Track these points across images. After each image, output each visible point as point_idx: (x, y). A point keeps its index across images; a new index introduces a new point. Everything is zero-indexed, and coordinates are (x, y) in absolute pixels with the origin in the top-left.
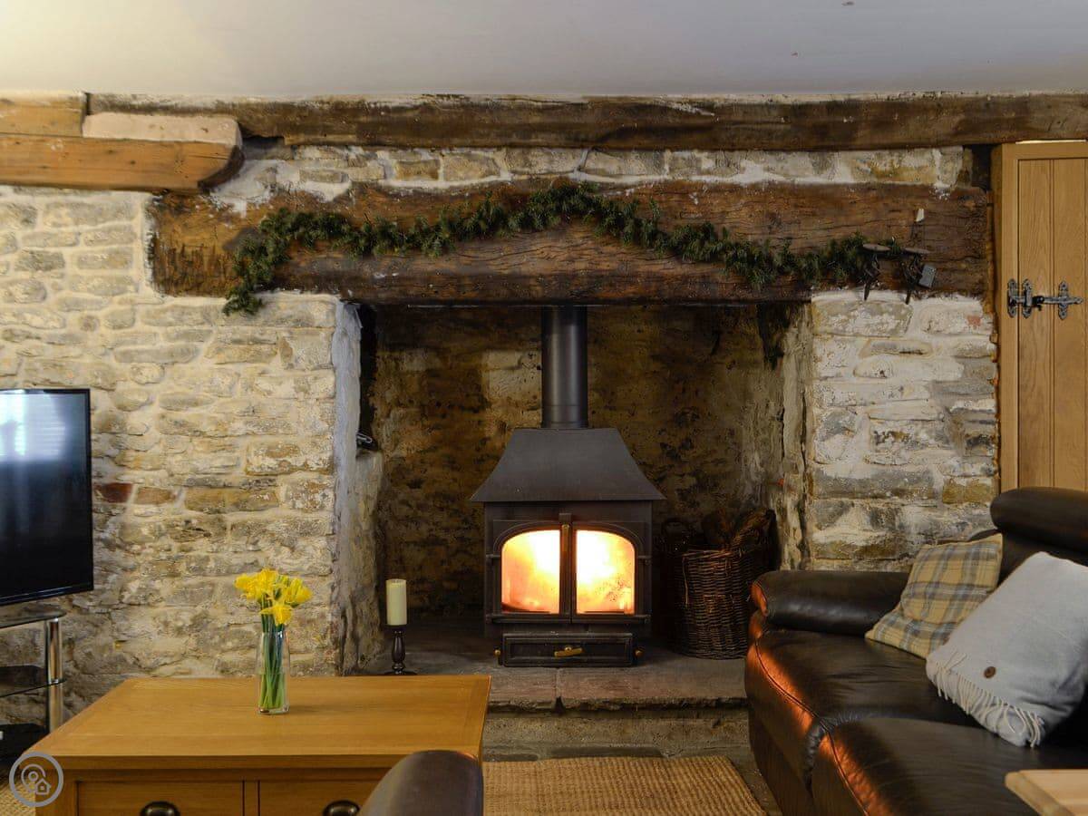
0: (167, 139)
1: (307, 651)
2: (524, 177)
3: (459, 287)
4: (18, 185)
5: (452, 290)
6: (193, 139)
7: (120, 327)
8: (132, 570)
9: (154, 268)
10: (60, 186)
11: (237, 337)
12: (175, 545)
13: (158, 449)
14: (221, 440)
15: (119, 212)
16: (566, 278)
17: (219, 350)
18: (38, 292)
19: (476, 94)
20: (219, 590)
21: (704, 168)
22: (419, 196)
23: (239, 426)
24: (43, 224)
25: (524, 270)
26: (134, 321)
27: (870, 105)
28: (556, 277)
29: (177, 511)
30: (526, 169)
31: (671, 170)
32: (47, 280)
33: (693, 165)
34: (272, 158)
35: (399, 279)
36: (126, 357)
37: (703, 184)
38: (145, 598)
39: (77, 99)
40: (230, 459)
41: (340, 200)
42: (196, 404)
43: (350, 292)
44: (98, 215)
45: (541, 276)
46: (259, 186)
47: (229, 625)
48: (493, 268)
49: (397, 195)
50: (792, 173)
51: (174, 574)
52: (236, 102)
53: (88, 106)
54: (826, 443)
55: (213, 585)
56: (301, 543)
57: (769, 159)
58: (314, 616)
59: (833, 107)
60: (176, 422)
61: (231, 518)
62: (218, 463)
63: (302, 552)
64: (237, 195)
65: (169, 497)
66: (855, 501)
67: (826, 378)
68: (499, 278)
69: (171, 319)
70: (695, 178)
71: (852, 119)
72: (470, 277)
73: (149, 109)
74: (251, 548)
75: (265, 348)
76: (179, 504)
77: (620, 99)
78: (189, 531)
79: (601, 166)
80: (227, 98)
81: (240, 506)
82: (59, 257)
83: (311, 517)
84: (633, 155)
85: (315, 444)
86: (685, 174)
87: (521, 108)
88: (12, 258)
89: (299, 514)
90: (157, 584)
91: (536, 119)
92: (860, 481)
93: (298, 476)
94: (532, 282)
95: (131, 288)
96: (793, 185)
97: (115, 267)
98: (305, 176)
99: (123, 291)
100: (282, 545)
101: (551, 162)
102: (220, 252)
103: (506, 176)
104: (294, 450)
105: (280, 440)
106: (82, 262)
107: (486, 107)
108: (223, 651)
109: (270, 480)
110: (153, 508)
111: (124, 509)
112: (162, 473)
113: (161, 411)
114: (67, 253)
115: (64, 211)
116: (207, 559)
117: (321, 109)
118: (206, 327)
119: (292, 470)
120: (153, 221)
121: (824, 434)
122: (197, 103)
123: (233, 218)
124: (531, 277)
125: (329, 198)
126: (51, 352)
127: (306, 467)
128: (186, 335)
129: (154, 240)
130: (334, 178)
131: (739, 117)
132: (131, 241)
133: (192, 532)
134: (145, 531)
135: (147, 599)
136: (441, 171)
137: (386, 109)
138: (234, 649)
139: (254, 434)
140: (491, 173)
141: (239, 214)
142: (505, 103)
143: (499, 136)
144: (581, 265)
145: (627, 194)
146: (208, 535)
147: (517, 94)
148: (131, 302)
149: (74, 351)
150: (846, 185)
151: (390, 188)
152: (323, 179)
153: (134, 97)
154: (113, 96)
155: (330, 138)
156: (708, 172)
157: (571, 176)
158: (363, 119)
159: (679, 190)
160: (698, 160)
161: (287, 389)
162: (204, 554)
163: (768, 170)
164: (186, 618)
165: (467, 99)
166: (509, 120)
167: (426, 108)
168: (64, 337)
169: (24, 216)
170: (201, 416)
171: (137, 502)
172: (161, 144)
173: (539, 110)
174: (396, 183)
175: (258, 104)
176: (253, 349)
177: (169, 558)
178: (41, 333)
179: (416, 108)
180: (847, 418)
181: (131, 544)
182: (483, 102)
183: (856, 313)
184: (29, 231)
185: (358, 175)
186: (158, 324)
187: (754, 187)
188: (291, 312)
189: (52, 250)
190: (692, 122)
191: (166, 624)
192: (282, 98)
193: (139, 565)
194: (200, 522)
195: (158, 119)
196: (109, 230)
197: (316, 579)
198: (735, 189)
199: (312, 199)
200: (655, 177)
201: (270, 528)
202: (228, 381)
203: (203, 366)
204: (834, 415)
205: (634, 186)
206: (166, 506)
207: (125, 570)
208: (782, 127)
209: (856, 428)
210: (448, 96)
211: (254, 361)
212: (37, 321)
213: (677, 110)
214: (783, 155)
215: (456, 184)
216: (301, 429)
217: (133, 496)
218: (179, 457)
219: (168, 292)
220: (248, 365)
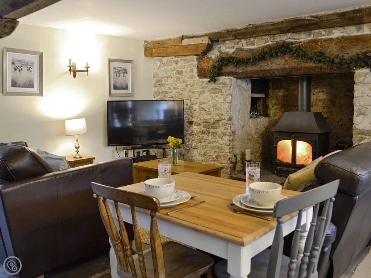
0: (196, 43)
1: (225, 163)
2: (275, 42)
3: (258, 74)
4: (175, 56)
5: (257, 74)
6: (200, 43)
7: (192, 86)
8: (194, 141)
9: (198, 72)
10: (182, 56)
11: (212, 88)
12: (201, 136)
13: (198, 114)
14: (209, 112)
15: (192, 60)
16: (283, 70)
17: (209, 91)
18: (179, 79)
19: (257, 23)
20: (209, 147)
21: (322, 34)
22: (250, 50)
23: (212, 109)
24: (179, 65)
25: (273, 68)
26: (194, 85)
28: (281, 69)
29: (201, 128)
31: (313, 36)
32: (180, 76)
33: (320, 34)
34: (220, 44)
35: (245, 72)
36: (193, 93)
37: (321, 39)
38: (196, 147)
39: (181, 37)
40: (211, 117)
41: (233, 53)
42: (205, 103)
43: (235, 76)
44: (188, 61)
45: (277, 69)
46: (217, 51)
47: (210, 155)
48: (265, 68)
49: (245, 51)
50: (349, 32)
51: (201, 142)
52: (208, 33)
53: (183, 38)
54: (358, 118)
55: (207, 145)
56: (224, 137)
57: (342, 29)
58: (226, 155)
59: (355, 11)
60: (201, 108)
61: (211, 130)
62: (208, 117)
63: (224, 139)
64: (213, 54)
65: (200, 125)
66: (366, 137)
67: (358, 97)
68: (267, 70)
69: (200, 84)
70: (320, 37)
71: (360, 14)
72: (260, 70)
73: (193, 37)
74: (214, 137)
75: (218, 90)
76: (202, 126)
77: (292, 18)
78: (203, 133)
79: (294, 37)
80: (207, 32)
81: (212, 128)
82: (182, 71)
83: (225, 131)
84: (303, 33)
85: (227, 114)
86: (317, 37)
87: (268, 25)
88: (174, 72)
89: (223, 130)
90: (198, 144)
91: (271, 27)
92: (368, 130)
93: (223, 121)
94: (275, 71)
95: (194, 77)
96: (350, 36)
97: (191, 73)
98: (226, 48)
99: (192, 78)
100: (220, 137)
101: (280, 38)
102: (210, 68)
103: (270, 43)
104: (222, 115)
105: (220, 112)
106: (186, 72)
107: (259, 26)
108: (209, 161)
109: (219, 122)
110: (197, 127)
111: (192, 127)
112: (199, 119)
113: (199, 105)
114: (184, 70)
115: (182, 61)
116: (206, 139)
117: (225, 32)
118: (207, 86)
119: (222, 120)
120: (197, 62)
121: (357, 115)
122: (201, 34)
123: (212, 60)
124: (275, 70)
125: (231, 53)
126: (181, 92)
127: (225, 119)
128: (203, 88)
129: (198, 66)
130: (233, 48)
131: (325, 19)
132: (194, 67)
133: (204, 133)
134: (196, 132)
136: (255, 43)
137: (238, 30)
138: (211, 161)
139: (215, 111)
141: (213, 59)
142: (264, 24)
143: (263, 33)
144: (287, 66)
145: (301, 44)
146: (206, 134)
147: (266, 21)
148: (194, 80)
149: (184, 92)
150: (367, 35)
151: (244, 49)
152: (229, 48)
153: (191, 35)
154: (187, 35)
155: (227, 39)
156: (324, 35)
157: (287, 41)
158: (233, 33)
159: (315, 41)
160: (321, 32)
161: (221, 100)
162: (206, 138)
163: (342, 32)
164: (202, 153)
165: (255, 25)
166: (265, 29)
167: (246, 28)
168: (183, 89)
169: (176, 63)
170: (205, 106)
171: (195, 125)
172: (195, 45)
173: (272, 25)
174: (246, 47)
175: (213, 33)
176: (216, 91)
177: (200, 139)
178: (180, 88)
179: (244, 29)
180: (364, 110)
181: (193, 135)
183: (368, 76)
184: (177, 66)
185: (237, 46)
186: (198, 85)
187: (337, 38)
188: (222, 81)
189: (181, 70)
190: (313, 22)
191: (199, 153)
192: (217, 31)
193: (195, 140)
194: (205, 131)
195: (195, 39)
196: (190, 64)
197: (227, 146)
198: (331, 40)
199: (227, 53)
200: (309, 39)
201: (218, 133)
202: (211, 98)
203: (206, 95)
204: (359, 109)
205: (303, 42)
206: (199, 127)
207: (192, 140)
209: (367, 113)
210: (251, 25)
211: (215, 94)
212: (178, 85)
213: (307, 19)
214: (346, 27)
215: (259, 46)
216: (224, 110)
217: (194, 124)
218: (202, 116)
219: (200, 78)
220: (214, 94)
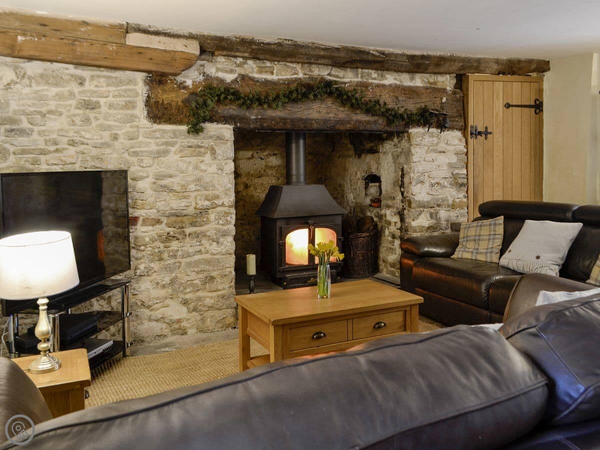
0: (168, 49)
1: (224, 289)
2: (307, 76)
3: (285, 123)
4: (78, 64)
5: (281, 124)
6: (180, 50)
7: (132, 139)
8: (140, 259)
9: (148, 110)
11: (189, 144)
12: (162, 245)
13: (151, 199)
14: (183, 193)
15: (130, 81)
16: (326, 121)
17: (181, 151)
18: (87, 120)
19: (300, 40)
20: (183, 265)
21: (373, 77)
22: (266, 82)
23: (192, 187)
24: (88, 86)
25: (311, 116)
26: (139, 136)
27: (434, 57)
29: (163, 229)
30: (310, 73)
31: (362, 77)
32: (92, 114)
33: (369, 75)
34: (203, 60)
35: (261, 119)
36: (136, 154)
37: (373, 83)
39: (123, 25)
40: (188, 203)
41: (235, 81)
42: (171, 176)
43: (238, 124)
44: (120, 82)
45: (317, 119)
46: (197, 73)
47: (188, 281)
48: (298, 115)
49: (258, 81)
50: (403, 81)
51: (161, 259)
52: (198, 34)
53: (128, 29)
54: (415, 187)
55: (180, 263)
56: (221, 240)
57: (396, 75)
58: (227, 273)
59: (423, 57)
60: (161, 186)
61: (188, 230)
62: (183, 204)
63: (222, 244)
64: (188, 77)
65: (159, 222)
66: (425, 210)
67: (415, 162)
68: (301, 120)
69: (159, 136)
70: (370, 81)
72: (290, 119)
73: (157, 33)
74: (198, 244)
75: (202, 150)
76: (163, 225)
77: (352, 47)
78: (169, 238)
79: (337, 74)
80: (194, 32)
81: (193, 224)
82: (98, 103)
83: (225, 228)
84: (349, 70)
85: (226, 194)
86: (367, 79)
87: (316, 48)
88: (73, 102)
89: (220, 227)
90: (152, 265)
92: (427, 202)
93: (219, 209)
94: (313, 122)
95: (137, 120)
96: (403, 85)
97: (128, 109)
98: (218, 70)
99: (133, 121)
100: (213, 241)
101: (319, 71)
102: (180, 103)
103: (301, 75)
104: (217, 197)
105: (210, 193)
106: (111, 106)
107: (303, 46)
108: (186, 294)
109: (206, 212)
110: (151, 228)
111: (136, 229)
112: (154, 211)
113: (154, 180)
114: (102, 101)
115: (102, 80)
116: (178, 250)
117: (236, 40)
118: (175, 140)
119: (218, 206)
120: (148, 87)
121: (415, 184)
122: (180, 32)
123: (185, 88)
125: (229, 81)
126: (94, 152)
127: (223, 205)
128: (166, 144)
129: (148, 97)
130: (231, 71)
131: (393, 58)
132: (137, 96)
133: (171, 238)
134: (147, 239)
135: (148, 272)
136: (275, 71)
138: (190, 292)
139: (199, 190)
140: (296, 74)
141: (189, 86)
142: (310, 45)
143: (307, 59)
144: (331, 115)
145: (346, 86)
146: (178, 239)
147: (315, 41)
148: (137, 127)
149: (108, 151)
150: (420, 87)
151: (255, 78)
152: (226, 72)
153: (150, 26)
154: (139, 25)
155: (237, 54)
156: (375, 79)
157: (325, 77)
158: (254, 47)
159: (365, 86)
160: (371, 74)
161: (214, 169)
162: (176, 248)
163: (395, 79)
164: (167, 280)
165: (296, 42)
166: (312, 53)
167: (279, 44)
168: (102, 144)
169: (79, 81)
170: (173, 182)
171: (142, 225)
172: (165, 51)
173: (323, 49)
174: (256, 76)
175: (208, 36)
176: (197, 150)
177: (159, 252)
178: (89, 142)
179: (275, 44)
180: (422, 178)
181: (140, 246)
182: (302, 44)
183: (425, 137)
184: (81, 89)
185: (242, 71)
186: (152, 138)
187: (390, 85)
188: (214, 133)
189: (94, 99)
190: (376, 59)
191: (158, 283)
192: (219, 34)
193: (144, 256)
194: (175, 233)
195: (162, 38)
196: (126, 91)
197: (227, 256)
198: (384, 86)
199: (222, 81)
200: (356, 80)
201: (208, 234)
202: (185, 165)
203: (173, 158)
204: (418, 176)
205: (348, 83)
206: (158, 226)
207: (137, 259)
208: (406, 63)
209: (425, 181)
210: (289, 40)
211: (198, 156)
212: (88, 136)
213: (373, 54)
214: (400, 73)
215: (280, 77)
216: (219, 187)
217: (140, 222)
218: (163, 203)
219: (155, 122)
220: (194, 158)
